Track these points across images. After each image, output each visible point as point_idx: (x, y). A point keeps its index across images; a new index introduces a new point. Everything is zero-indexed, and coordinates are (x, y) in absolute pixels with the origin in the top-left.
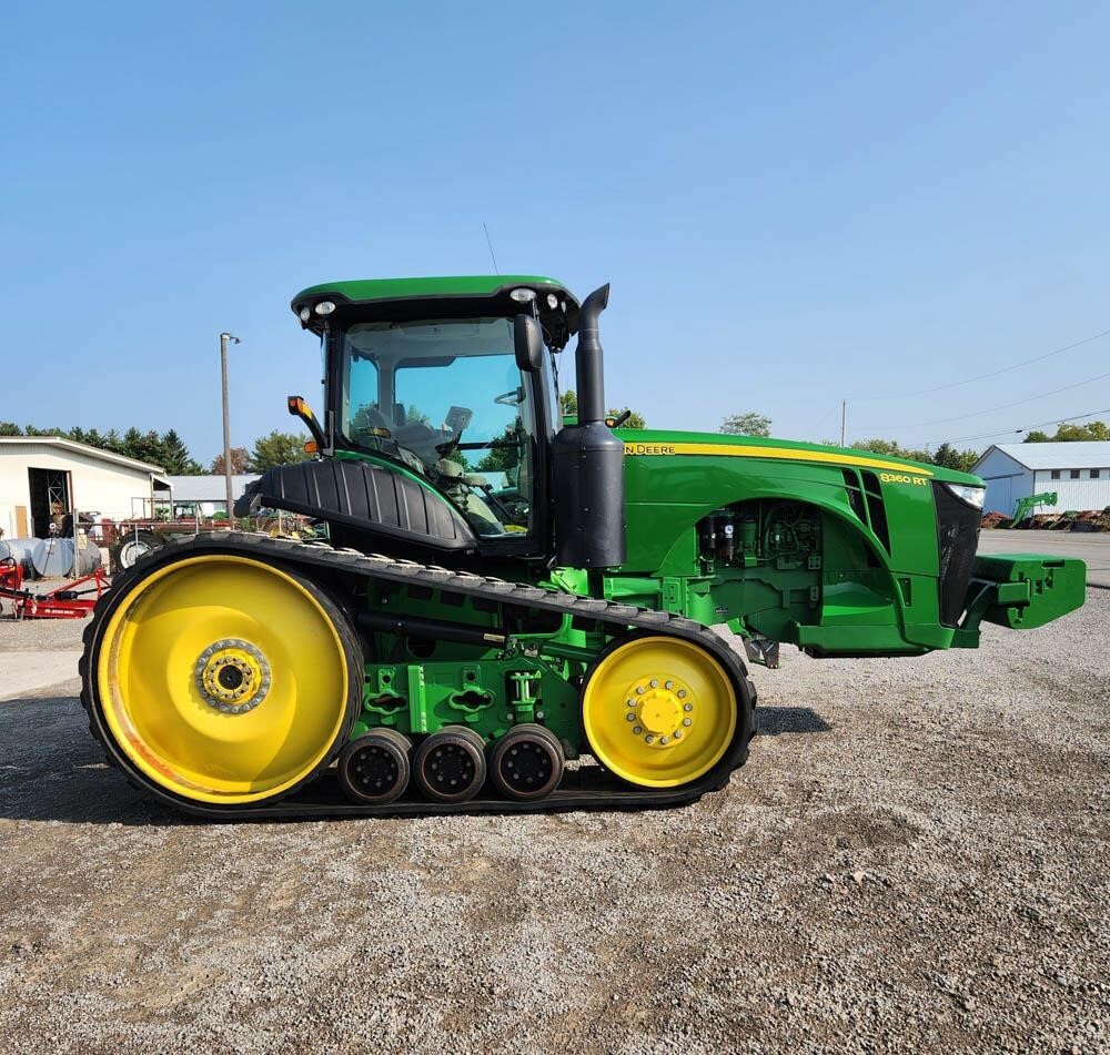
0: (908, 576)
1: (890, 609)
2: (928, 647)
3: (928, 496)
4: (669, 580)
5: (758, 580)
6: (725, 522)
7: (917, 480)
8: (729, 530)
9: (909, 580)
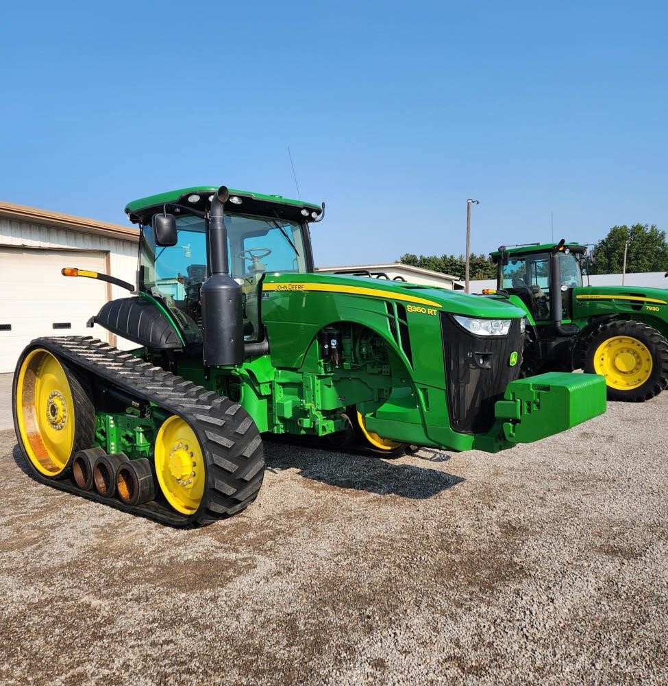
0: (426, 387)
1: (417, 411)
2: (445, 446)
3: (437, 323)
4: (307, 375)
5: (360, 379)
6: (331, 337)
7: (430, 311)
8: (334, 343)
9: (426, 389)
